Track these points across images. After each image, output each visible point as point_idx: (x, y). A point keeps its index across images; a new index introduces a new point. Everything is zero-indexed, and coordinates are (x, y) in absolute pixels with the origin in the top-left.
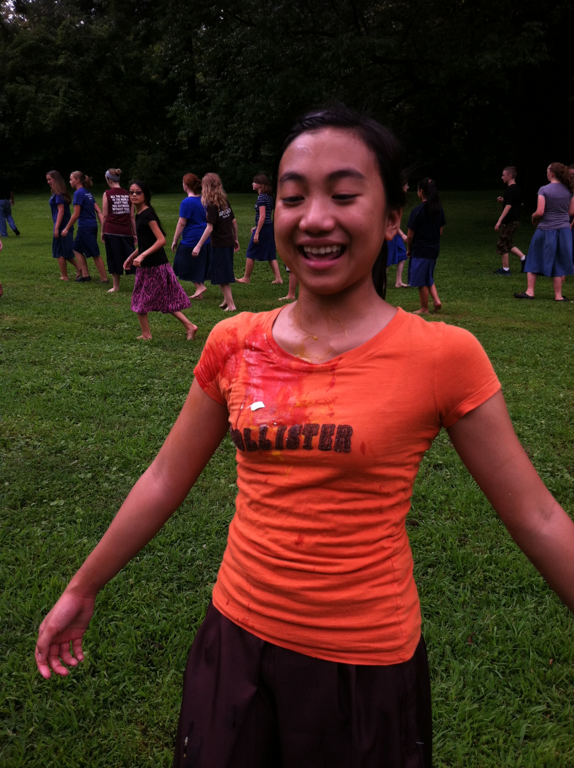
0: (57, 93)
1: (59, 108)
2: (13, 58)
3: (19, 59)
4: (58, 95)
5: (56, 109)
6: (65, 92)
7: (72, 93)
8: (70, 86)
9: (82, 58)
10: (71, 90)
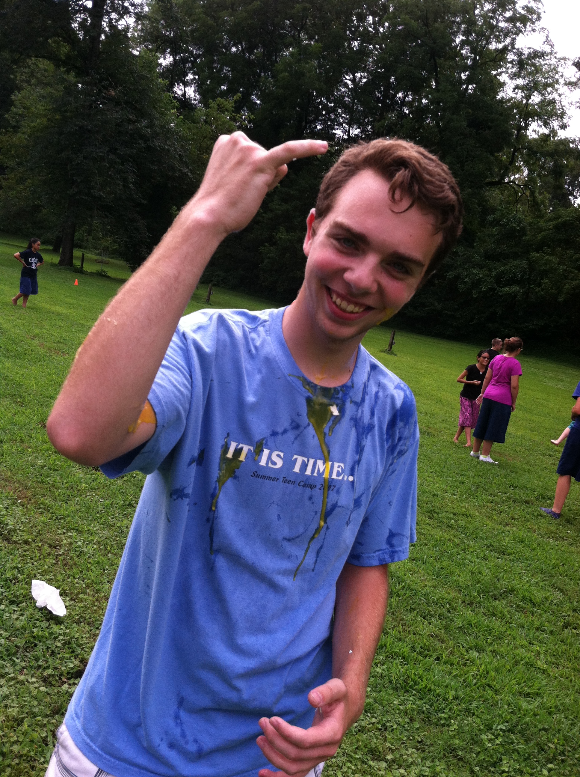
3: (551, 231)
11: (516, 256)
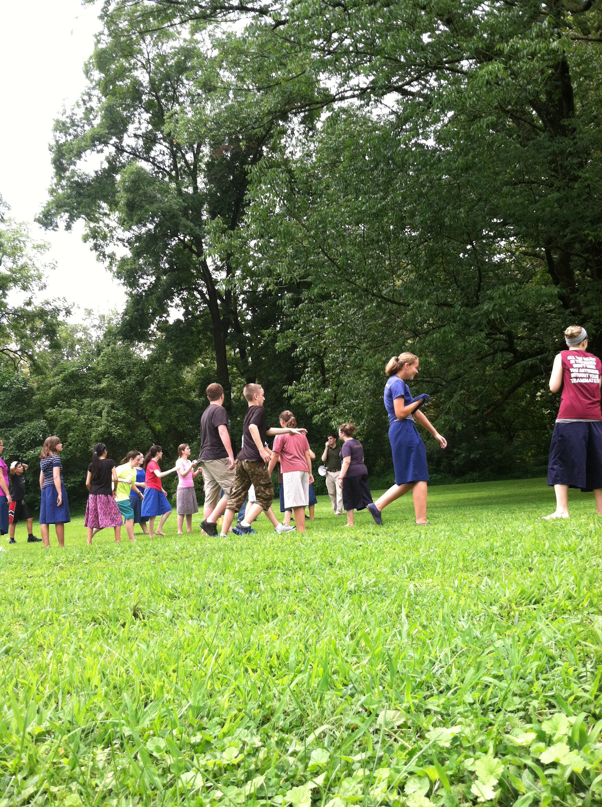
0: (100, 414)
1: (103, 428)
2: (54, 385)
3: (60, 385)
5: (100, 429)
6: (108, 413)
8: (113, 407)
10: (113, 411)
11: (31, 418)
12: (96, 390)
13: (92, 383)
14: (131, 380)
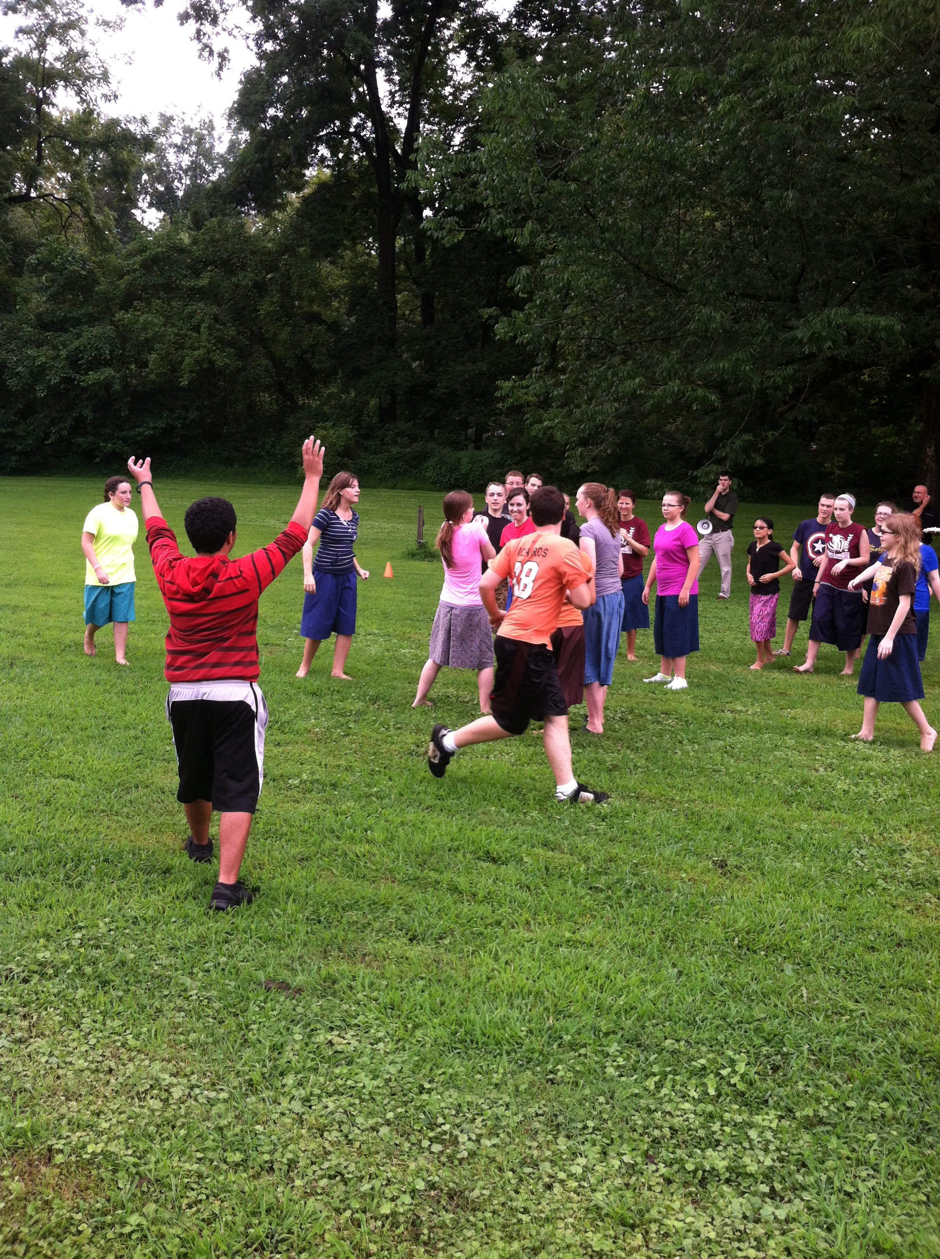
0: (197, 329)
1: (201, 352)
2: (128, 272)
3: (137, 274)
4: (199, 333)
5: (196, 353)
6: (209, 328)
7: (219, 330)
8: (216, 319)
9: (234, 279)
10: (218, 326)
11: (92, 320)
12: (192, 289)
13: (185, 276)
14: (246, 279)
